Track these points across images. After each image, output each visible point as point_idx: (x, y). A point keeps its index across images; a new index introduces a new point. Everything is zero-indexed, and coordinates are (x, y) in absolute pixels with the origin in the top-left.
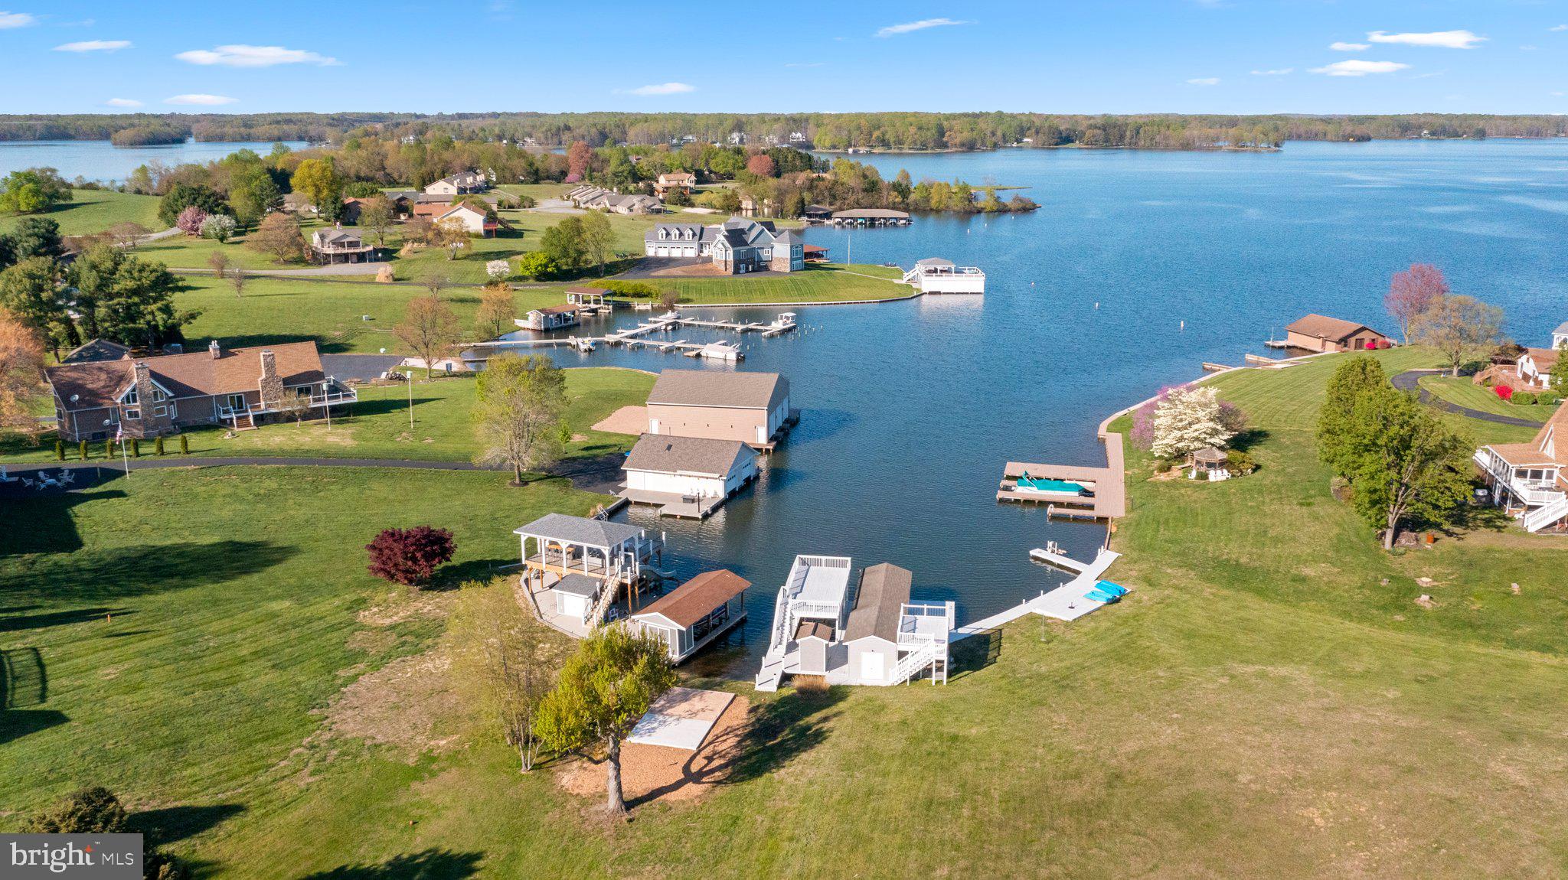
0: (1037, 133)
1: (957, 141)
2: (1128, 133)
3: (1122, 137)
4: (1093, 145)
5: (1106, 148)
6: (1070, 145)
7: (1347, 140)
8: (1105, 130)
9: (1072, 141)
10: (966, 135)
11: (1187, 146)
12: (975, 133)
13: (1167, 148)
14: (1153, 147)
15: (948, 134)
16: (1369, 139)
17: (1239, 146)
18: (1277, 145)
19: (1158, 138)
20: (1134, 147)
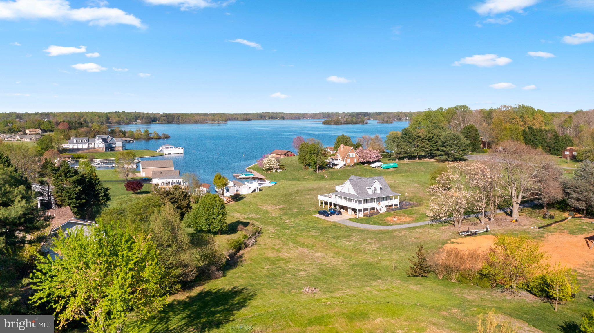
0: (142, 118)
1: (114, 121)
2: (175, 118)
3: (173, 119)
4: (163, 122)
5: (168, 123)
6: (155, 122)
7: (245, 120)
8: (167, 117)
9: (155, 121)
10: (117, 119)
11: (196, 122)
12: (120, 118)
13: (189, 123)
14: (184, 122)
15: (110, 119)
16: (251, 120)
17: (214, 121)
18: (226, 121)
19: (186, 120)
20: (178, 123)
